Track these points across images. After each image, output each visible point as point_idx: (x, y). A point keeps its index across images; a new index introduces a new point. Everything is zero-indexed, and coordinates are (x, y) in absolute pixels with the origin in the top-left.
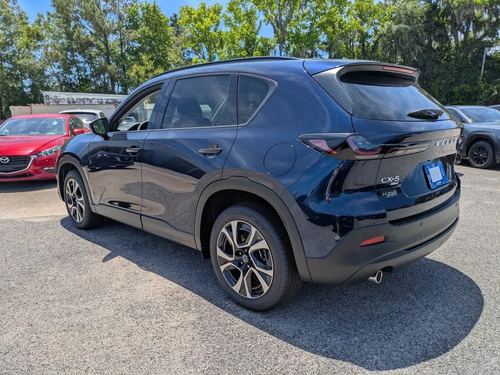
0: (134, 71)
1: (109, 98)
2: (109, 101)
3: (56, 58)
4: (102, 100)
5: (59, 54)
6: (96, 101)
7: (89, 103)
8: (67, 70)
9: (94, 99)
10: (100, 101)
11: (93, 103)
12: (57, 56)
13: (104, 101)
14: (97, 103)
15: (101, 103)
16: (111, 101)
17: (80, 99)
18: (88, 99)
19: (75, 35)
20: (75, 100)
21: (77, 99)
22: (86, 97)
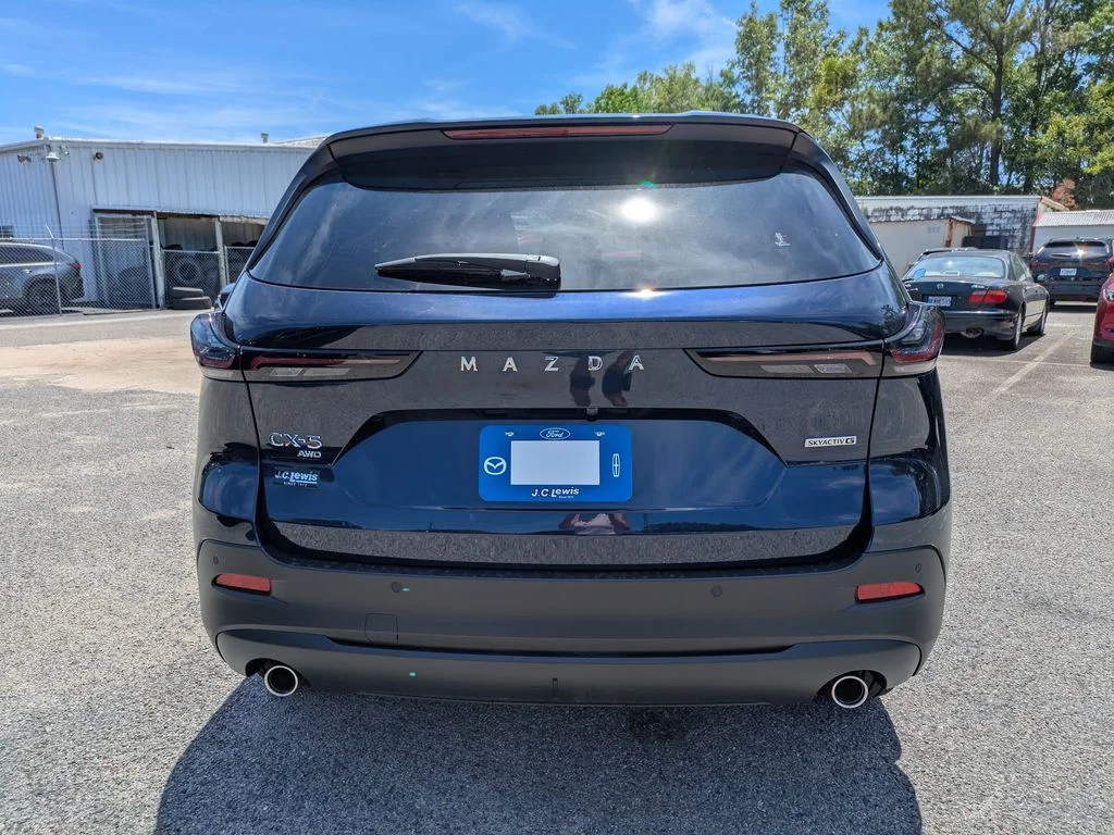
0: (1052, 130)
1: (948, 204)
2: (946, 212)
3: (871, 121)
4: (930, 209)
5: (877, 111)
6: (917, 212)
7: (899, 218)
8: (895, 145)
9: (912, 208)
10: (925, 211)
11: (908, 218)
12: (872, 116)
13: (936, 212)
14: (918, 218)
15: (928, 218)
16: (950, 211)
17: (880, 210)
18: (898, 209)
19: (923, 61)
20: (870, 213)
21: (875, 210)
22: (895, 205)
